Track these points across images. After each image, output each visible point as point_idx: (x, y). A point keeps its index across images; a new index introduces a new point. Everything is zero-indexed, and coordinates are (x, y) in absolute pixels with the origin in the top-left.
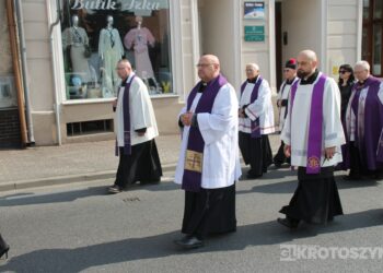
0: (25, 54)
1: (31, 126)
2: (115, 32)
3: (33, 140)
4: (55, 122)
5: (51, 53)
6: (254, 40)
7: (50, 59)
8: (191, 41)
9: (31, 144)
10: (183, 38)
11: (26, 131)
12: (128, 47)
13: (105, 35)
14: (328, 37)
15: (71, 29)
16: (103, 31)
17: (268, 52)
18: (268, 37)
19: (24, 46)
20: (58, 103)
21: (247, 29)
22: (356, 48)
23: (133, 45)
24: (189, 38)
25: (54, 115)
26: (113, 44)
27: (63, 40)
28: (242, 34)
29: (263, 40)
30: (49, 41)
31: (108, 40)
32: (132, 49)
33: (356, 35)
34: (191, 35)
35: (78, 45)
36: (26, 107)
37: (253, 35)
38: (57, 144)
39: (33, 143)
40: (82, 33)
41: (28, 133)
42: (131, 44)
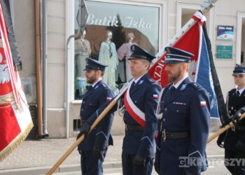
0: (46, 60)
1: (46, 121)
2: (113, 45)
3: (47, 133)
5: (66, 59)
6: (224, 57)
9: (46, 136)
13: (105, 47)
15: (79, 41)
16: (103, 44)
18: (235, 55)
19: (46, 53)
20: (69, 102)
21: (219, 48)
25: (65, 112)
26: (111, 55)
29: (231, 57)
31: (108, 52)
35: (84, 54)
37: (223, 53)
38: (65, 137)
40: (87, 44)
41: (43, 126)
42: (123, 56)
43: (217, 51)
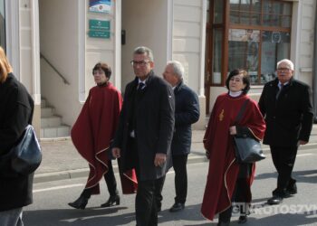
6: (99, 37)
8: (30, 33)
10: (20, 28)
14: (174, 40)
17: (114, 52)
18: (114, 34)
21: (92, 23)
22: (199, 54)
24: (27, 28)
28: (86, 29)
29: (108, 37)
33: (200, 39)
34: (30, 24)
37: (98, 30)
43: (90, 27)
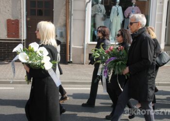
0: (72, 17)
1: (71, 53)
2: (120, 8)
3: (71, 60)
4: (83, 53)
5: (85, 17)
7: (84, 20)
11: (68, 56)
12: (126, 17)
13: (114, 9)
15: (97, 5)
19: (72, 13)
20: (86, 43)
23: (129, 15)
25: (83, 49)
26: (118, 14)
27: (92, 11)
30: (85, 11)
31: (116, 12)
32: (128, 17)
36: (70, 43)
38: (83, 64)
39: (71, 62)
41: (69, 57)
42: (128, 14)
